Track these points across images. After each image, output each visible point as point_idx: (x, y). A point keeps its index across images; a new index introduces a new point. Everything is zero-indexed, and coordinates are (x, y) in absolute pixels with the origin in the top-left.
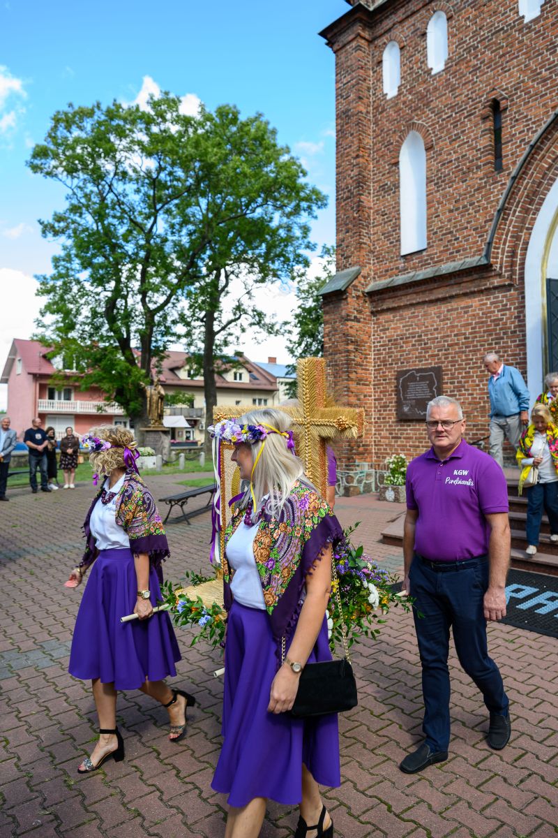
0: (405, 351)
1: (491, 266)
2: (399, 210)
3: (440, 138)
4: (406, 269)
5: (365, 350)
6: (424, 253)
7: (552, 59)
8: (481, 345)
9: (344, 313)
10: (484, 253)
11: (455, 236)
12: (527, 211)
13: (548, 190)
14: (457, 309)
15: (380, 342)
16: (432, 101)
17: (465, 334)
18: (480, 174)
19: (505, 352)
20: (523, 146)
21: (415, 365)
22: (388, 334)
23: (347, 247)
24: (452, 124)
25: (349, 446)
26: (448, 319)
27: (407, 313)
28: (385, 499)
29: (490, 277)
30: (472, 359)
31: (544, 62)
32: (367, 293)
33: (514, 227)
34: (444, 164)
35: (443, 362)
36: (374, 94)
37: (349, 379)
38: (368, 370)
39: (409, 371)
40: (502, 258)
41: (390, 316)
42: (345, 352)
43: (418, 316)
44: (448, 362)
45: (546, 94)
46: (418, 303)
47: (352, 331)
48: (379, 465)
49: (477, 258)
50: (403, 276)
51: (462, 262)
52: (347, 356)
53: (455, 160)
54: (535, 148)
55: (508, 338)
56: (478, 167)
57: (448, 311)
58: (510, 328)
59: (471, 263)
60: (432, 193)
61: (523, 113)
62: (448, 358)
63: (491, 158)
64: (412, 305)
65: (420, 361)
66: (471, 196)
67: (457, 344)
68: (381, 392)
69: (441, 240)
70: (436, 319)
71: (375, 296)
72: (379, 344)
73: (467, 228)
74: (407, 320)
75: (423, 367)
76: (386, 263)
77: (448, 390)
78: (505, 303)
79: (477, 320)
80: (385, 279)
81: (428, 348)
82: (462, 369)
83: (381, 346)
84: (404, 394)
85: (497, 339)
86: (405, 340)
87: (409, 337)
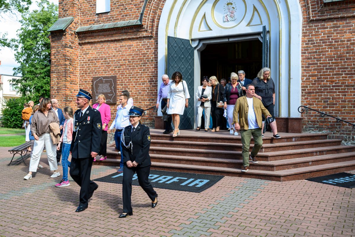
0: (97, 66)
1: (143, 25)
4: (99, 22)
5: (75, 64)
6: (109, 14)
8: (137, 66)
9: (64, 43)
10: (139, 18)
11: (125, 7)
12: (160, 0)
14: (125, 46)
15: (83, 60)
17: (128, 60)
19: (148, 70)
21: (102, 75)
22: (88, 57)
23: (66, 4)
26: (120, 51)
27: (99, 46)
29: (142, 31)
30: (132, 73)
32: (76, 32)
33: (154, 7)
35: (117, 74)
37: (66, 81)
38: (77, 76)
39: (99, 77)
40: (148, 22)
41: (89, 46)
42: (64, 65)
43: (104, 48)
44: (120, 74)
46: (105, 41)
47: (68, 54)
49: (136, 20)
50: (97, 25)
51: (128, 21)
52: (65, 67)
55: (149, 63)
57: (121, 47)
58: (150, 58)
59: (133, 22)
62: (120, 71)
64: (102, 42)
65: (105, 73)
67: (124, 65)
69: (118, 8)
70: (114, 50)
71: (81, 34)
72: (82, 62)
73: (131, 4)
74: (99, 49)
75: (107, 76)
76: (88, 17)
77: (120, 89)
78: (148, 45)
79: (135, 53)
80: (87, 25)
81: (109, 66)
82: (127, 78)
83: (83, 63)
84: (96, 90)
85: (144, 63)
86: (97, 60)
87: (100, 59)
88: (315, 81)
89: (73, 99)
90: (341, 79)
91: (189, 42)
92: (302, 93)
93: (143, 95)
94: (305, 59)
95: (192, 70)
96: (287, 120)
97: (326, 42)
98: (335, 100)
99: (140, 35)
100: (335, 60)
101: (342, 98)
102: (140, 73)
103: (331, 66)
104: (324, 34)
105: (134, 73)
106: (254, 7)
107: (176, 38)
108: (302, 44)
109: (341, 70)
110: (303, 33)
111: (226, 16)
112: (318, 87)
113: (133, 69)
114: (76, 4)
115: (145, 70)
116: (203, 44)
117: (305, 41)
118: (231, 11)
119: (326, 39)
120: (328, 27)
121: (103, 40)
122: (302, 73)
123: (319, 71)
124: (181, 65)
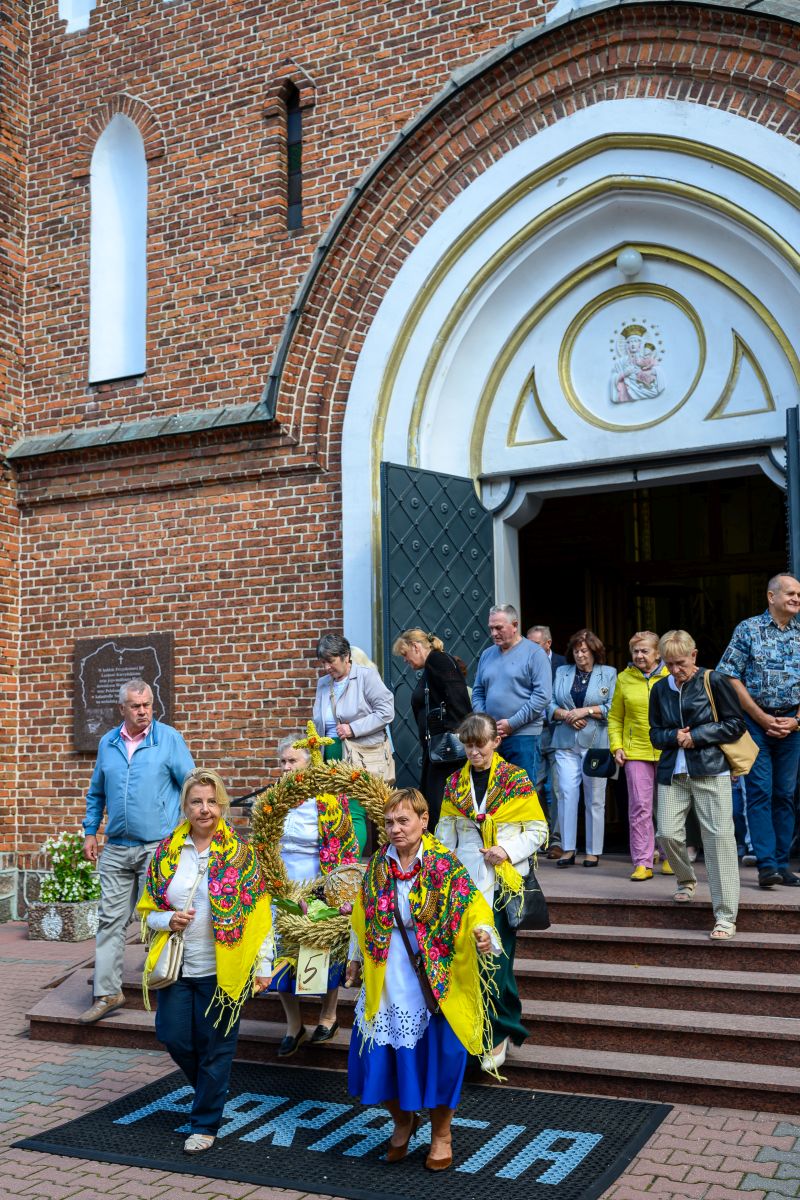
0: (93, 597)
1: (277, 425)
2: (87, 282)
3: (179, 140)
4: (100, 415)
6: (140, 384)
7: (397, 26)
8: (255, 592)
10: (263, 397)
11: (206, 353)
12: (348, 321)
13: (388, 284)
14: (206, 511)
15: (37, 574)
16: (163, 58)
17: (221, 566)
18: (259, 230)
19: (302, 608)
20: (342, 188)
21: (115, 630)
22: (55, 557)
24: (202, 115)
26: (187, 532)
27: (100, 513)
28: (40, 935)
29: (277, 448)
30: (235, 621)
31: (382, 27)
32: (10, 460)
33: (323, 349)
34: (186, 198)
35: (175, 626)
36: (36, 16)
38: (9, 637)
39: (101, 641)
40: (299, 412)
41: (60, 516)
43: (123, 521)
44: (188, 625)
45: (386, 93)
46: (125, 493)
48: (28, 856)
49: (249, 406)
50: (94, 430)
51: (219, 410)
53: (209, 192)
54: (365, 197)
55: (307, 578)
56: (255, 216)
57: (188, 513)
58: (311, 559)
59: (238, 414)
60: (158, 256)
61: (342, 122)
62: (186, 616)
63: (280, 201)
64: (111, 494)
65: (127, 621)
66: (240, 274)
67: (205, 587)
68: (37, 688)
69: (177, 358)
70: (162, 529)
71: (27, 469)
72: (34, 579)
73: (230, 340)
74: (100, 527)
75: (133, 634)
76: (56, 397)
77: (186, 687)
78: (302, 506)
79: (248, 539)
80: (52, 431)
81: (143, 593)
82: (214, 641)
83: (39, 583)
84: (88, 694)
85: (286, 580)
86: (93, 572)
87: (103, 567)
91: (473, 488)
93: (282, 713)
99: (266, 464)
102: (271, 622)
105: (245, 621)
106: (739, 341)
107: (416, 471)
111: (622, 380)
113: (241, 604)
114: (9, 347)
115: (290, 607)
116: (530, 496)
118: (640, 361)
121: (117, 488)
124: (441, 585)
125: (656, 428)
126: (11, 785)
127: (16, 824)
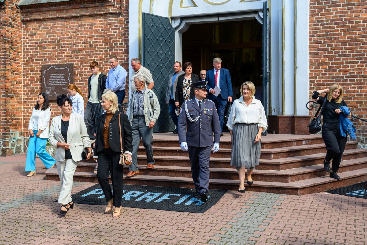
0: (47, 51)
5: (18, 48)
8: (101, 51)
9: (2, 20)
14: (85, 25)
15: (28, 43)
17: (90, 42)
21: (55, 62)
22: (34, 38)
25: (6, 119)
26: (78, 31)
27: (49, 24)
29: (108, 6)
32: (19, 6)
35: (75, 61)
37: (6, 69)
38: (19, 63)
39: (50, 65)
41: (36, 25)
42: (3, 49)
43: (57, 27)
44: (79, 61)
46: (58, 18)
47: (8, 34)
48: (27, 133)
52: (4, 52)
55: (117, 47)
57: (79, 26)
58: (119, 41)
62: (78, 58)
64: (53, 19)
65: (59, 59)
67: (84, 49)
68: (29, 80)
70: (70, 30)
71: (24, 9)
72: (27, 45)
74: (49, 29)
75: (61, 63)
77: (78, 80)
78: (116, 24)
79: (98, 34)
81: (64, 51)
83: (29, 46)
84: (46, 82)
85: (111, 47)
86: (47, 43)
87: (51, 42)
88: (325, 71)
89: (15, 94)
90: (356, 68)
91: (169, 21)
92: (311, 85)
94: (313, 43)
95: (172, 57)
96: (292, 119)
97: (338, 23)
98: (349, 94)
99: (104, 11)
100: (349, 45)
101: (358, 91)
102: (106, 61)
103: (344, 52)
104: (336, 13)
107: (153, 15)
108: (310, 25)
109: (356, 57)
110: (311, 11)
112: (329, 78)
113: (96, 55)
116: (186, 23)
117: (314, 22)
119: (338, 20)
120: (341, 5)
121: (55, 17)
122: (310, 61)
123: (330, 58)
124: (159, 50)
125: (225, 4)
126: (21, 111)
127: (23, 123)
